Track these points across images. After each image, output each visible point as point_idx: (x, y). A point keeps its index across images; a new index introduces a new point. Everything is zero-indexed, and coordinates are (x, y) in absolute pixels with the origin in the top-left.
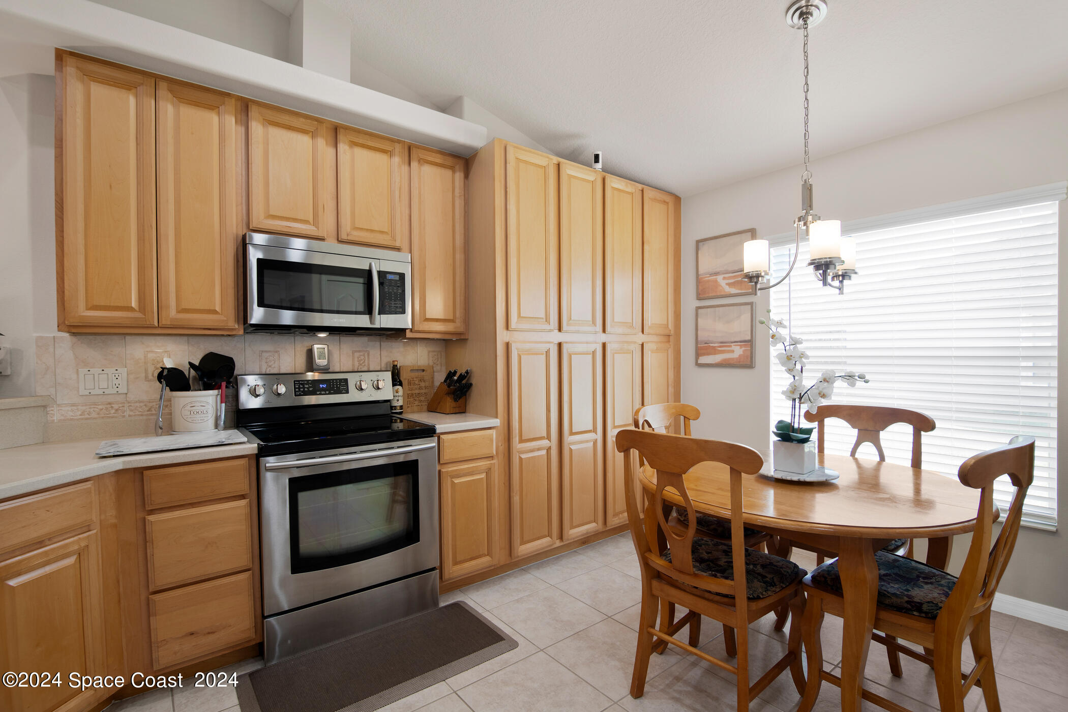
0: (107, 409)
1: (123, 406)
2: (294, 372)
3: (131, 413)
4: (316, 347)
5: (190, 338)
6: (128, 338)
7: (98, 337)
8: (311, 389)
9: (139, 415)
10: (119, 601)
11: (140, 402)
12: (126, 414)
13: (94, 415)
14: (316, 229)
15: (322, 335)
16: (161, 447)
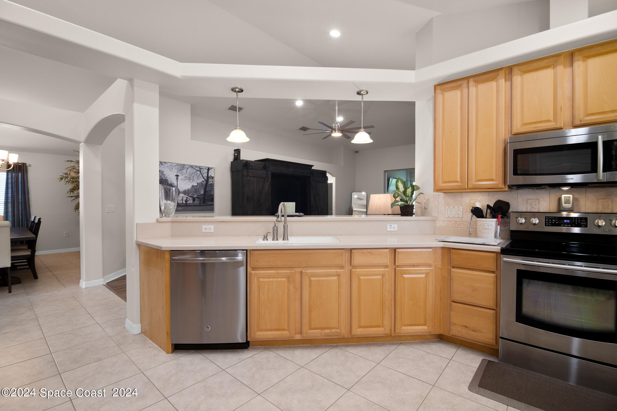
0: (455, 223)
1: (461, 223)
2: (549, 211)
3: (464, 226)
4: (563, 196)
5: (490, 193)
6: (463, 194)
7: (453, 194)
8: (557, 223)
9: (466, 228)
10: (441, 299)
11: (468, 222)
12: (462, 226)
13: (450, 226)
14: (555, 123)
15: (565, 189)
16: (465, 241)
